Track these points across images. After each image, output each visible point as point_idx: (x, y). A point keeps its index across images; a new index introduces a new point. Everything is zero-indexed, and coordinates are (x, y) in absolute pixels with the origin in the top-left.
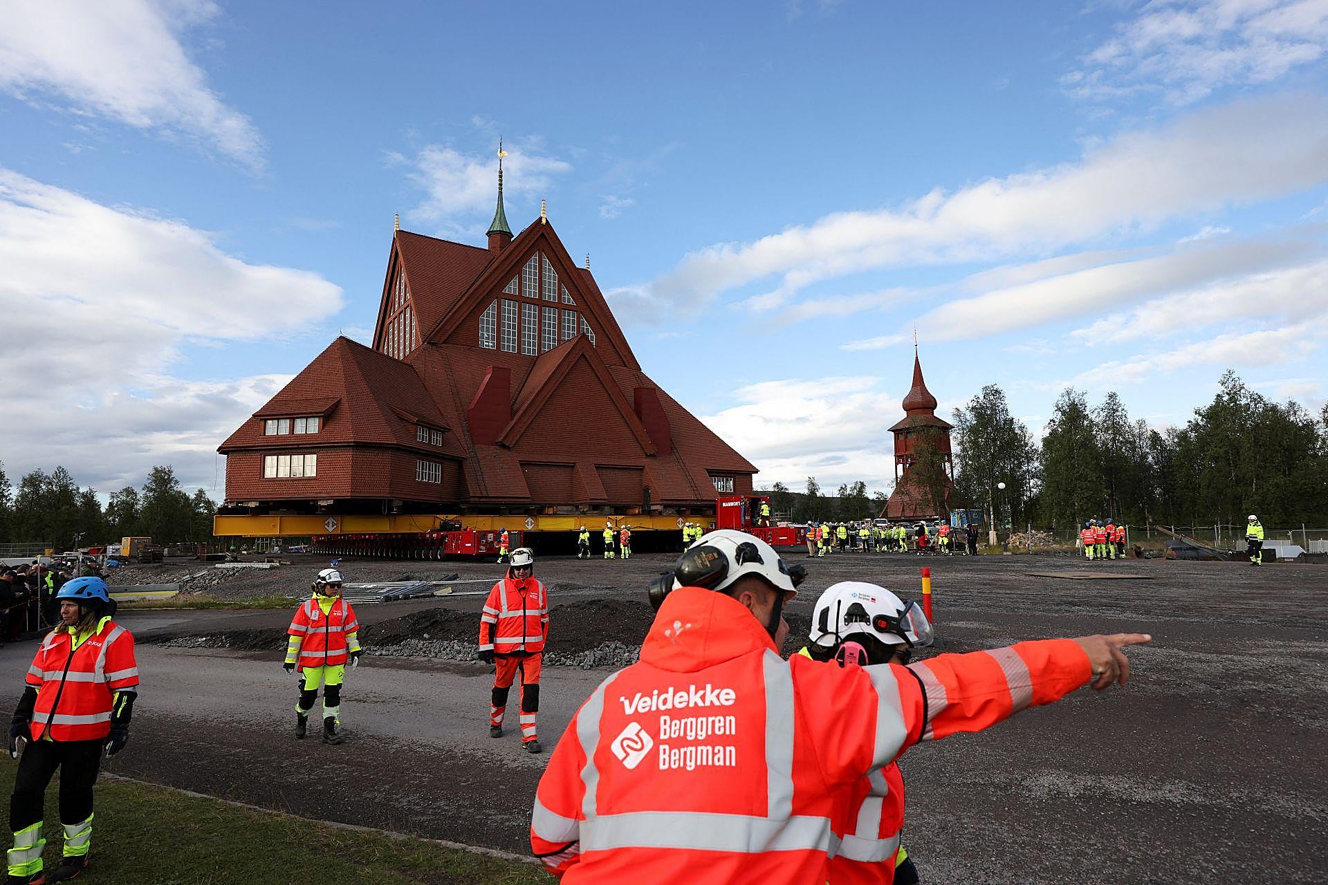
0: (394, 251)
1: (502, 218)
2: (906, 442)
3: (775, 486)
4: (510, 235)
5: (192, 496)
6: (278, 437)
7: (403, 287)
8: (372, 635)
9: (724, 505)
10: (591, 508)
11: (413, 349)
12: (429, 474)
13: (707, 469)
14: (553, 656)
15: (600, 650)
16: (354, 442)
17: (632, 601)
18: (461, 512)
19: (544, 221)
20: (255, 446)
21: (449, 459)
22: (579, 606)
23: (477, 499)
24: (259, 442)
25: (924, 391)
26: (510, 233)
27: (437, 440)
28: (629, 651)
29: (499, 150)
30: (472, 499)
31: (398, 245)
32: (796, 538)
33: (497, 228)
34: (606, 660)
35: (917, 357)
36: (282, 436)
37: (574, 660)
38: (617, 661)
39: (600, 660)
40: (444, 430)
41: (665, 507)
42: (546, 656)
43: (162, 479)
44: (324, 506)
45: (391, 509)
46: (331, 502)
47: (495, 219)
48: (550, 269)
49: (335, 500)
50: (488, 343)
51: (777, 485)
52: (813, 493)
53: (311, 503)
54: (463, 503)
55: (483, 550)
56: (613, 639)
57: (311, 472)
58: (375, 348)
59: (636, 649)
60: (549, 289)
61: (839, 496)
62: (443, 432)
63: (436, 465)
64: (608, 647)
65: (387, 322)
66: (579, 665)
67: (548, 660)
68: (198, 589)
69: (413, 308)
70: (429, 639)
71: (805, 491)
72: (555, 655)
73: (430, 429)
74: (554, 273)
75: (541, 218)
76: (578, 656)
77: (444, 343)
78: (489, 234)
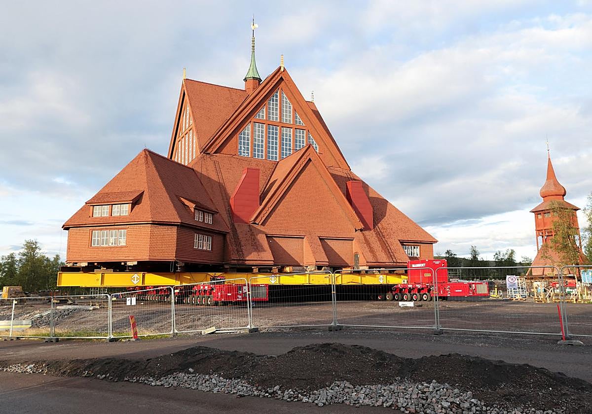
0: (183, 92)
1: (255, 69)
2: (543, 219)
3: (446, 253)
4: (260, 80)
5: (52, 260)
6: (102, 218)
7: (188, 117)
8: (150, 367)
9: (413, 266)
10: (317, 268)
11: (194, 158)
12: (203, 244)
13: (399, 240)
14: (292, 393)
15: (332, 389)
16: (152, 221)
17: (357, 346)
18: (225, 271)
19: (282, 69)
20: (86, 224)
21: (217, 233)
22: (313, 348)
23: (236, 262)
24: (89, 221)
25: (556, 184)
26: (260, 79)
27: (209, 220)
28: (356, 391)
29: (252, 23)
30: (232, 262)
31: (185, 88)
32: (469, 291)
33: (251, 75)
34: (336, 398)
35: (549, 159)
36: (104, 218)
37: (310, 397)
38: (346, 399)
39: (332, 398)
40: (213, 213)
41: (370, 268)
42: (286, 392)
43: (31, 247)
44: (130, 266)
45: (176, 268)
46: (136, 263)
47: (249, 70)
48: (286, 102)
49: (138, 262)
50: (245, 154)
51: (448, 252)
52: (475, 257)
53: (123, 264)
54: (226, 264)
55: (240, 298)
56: (342, 379)
57: (123, 242)
58: (169, 157)
59: (362, 389)
60: (286, 115)
61: (494, 260)
62: (213, 214)
63: (208, 238)
64: (338, 386)
65: (177, 140)
66: (313, 402)
67: (288, 396)
68: (44, 324)
69: (195, 131)
70: (193, 373)
71: (469, 257)
72: (294, 392)
73: (203, 212)
74: (289, 104)
75: (280, 68)
76: (313, 394)
77: (215, 153)
78: (245, 80)
